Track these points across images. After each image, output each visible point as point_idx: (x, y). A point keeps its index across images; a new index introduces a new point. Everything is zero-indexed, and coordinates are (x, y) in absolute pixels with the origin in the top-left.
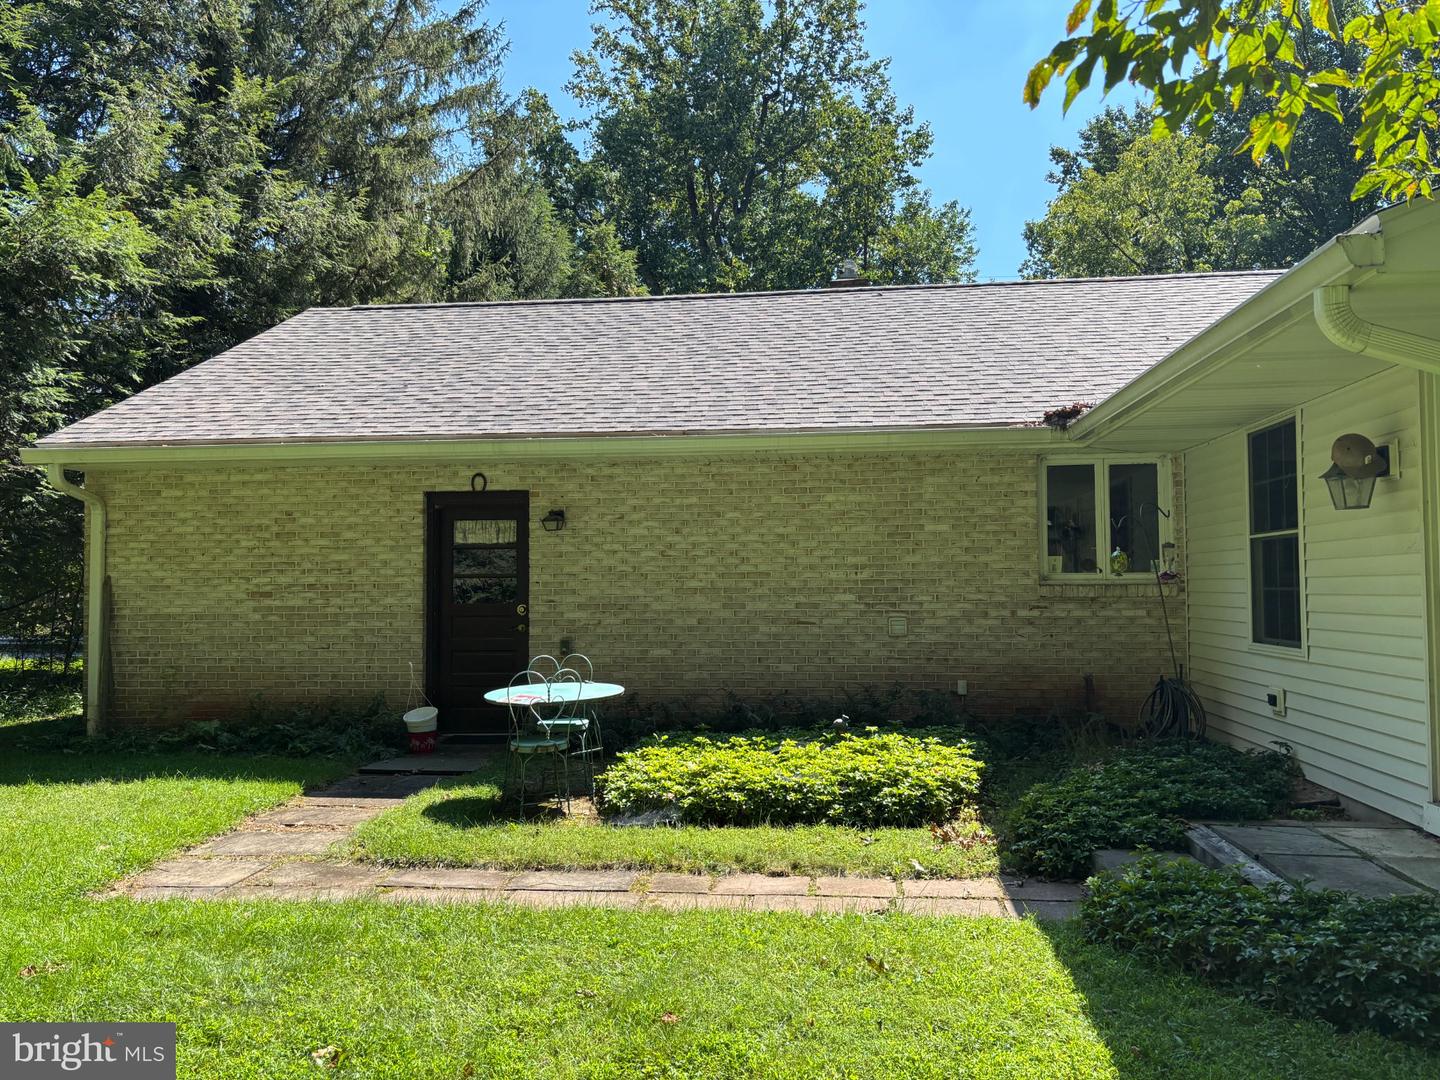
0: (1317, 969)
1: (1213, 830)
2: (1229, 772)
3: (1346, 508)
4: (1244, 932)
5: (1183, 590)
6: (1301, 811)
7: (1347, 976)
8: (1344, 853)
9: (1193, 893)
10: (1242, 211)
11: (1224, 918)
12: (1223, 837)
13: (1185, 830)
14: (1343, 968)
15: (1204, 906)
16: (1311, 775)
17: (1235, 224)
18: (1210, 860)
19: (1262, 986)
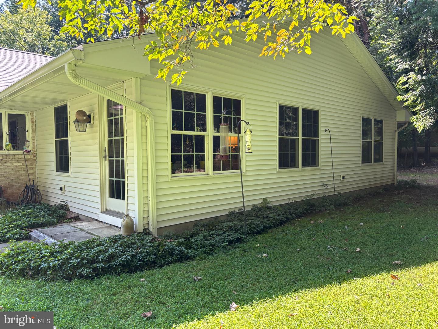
0: (63, 265)
1: (39, 231)
2: (47, 212)
3: (80, 132)
4: (42, 260)
5: (35, 156)
6: (67, 220)
7: (72, 265)
8: (77, 230)
9: (27, 252)
10: (59, 40)
11: (36, 257)
12: (42, 232)
13: (29, 232)
14: (71, 263)
15: (30, 255)
16: (71, 209)
17: (58, 43)
18: (36, 240)
19: (47, 275)
